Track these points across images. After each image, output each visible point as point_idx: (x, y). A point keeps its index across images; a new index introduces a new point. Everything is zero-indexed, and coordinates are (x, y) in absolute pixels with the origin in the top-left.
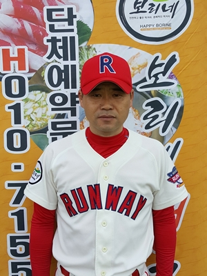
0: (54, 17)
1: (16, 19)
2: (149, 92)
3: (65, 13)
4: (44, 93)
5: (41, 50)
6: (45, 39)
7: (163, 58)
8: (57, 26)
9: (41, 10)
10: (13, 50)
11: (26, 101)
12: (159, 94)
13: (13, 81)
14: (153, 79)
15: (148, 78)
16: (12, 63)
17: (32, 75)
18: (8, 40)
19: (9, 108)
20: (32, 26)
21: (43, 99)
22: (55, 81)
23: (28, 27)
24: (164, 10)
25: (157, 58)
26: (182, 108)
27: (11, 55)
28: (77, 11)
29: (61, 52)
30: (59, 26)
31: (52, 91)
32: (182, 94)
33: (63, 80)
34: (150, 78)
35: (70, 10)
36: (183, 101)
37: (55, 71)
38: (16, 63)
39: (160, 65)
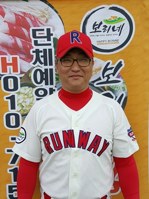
0: (37, 35)
1: (11, 36)
2: (103, 87)
3: (45, 32)
4: (31, 88)
5: (29, 58)
6: (31, 51)
7: (113, 64)
9: (28, 30)
10: (9, 58)
11: (19, 93)
12: (110, 89)
13: (9, 80)
14: (106, 78)
15: (102, 78)
16: (8, 67)
17: (22, 75)
18: (5, 51)
19: (7, 98)
20: (22, 42)
21: (30, 92)
22: (39, 80)
23: (19, 42)
24: (113, 30)
25: (109, 63)
26: (126, 98)
27: (8, 62)
28: (53, 31)
29: (42, 59)
30: (41, 41)
31: (36, 87)
32: (126, 89)
33: (44, 79)
34: (104, 77)
35: (48, 30)
36: (127, 93)
37: (38, 73)
38: (11, 67)
39: (111, 68)
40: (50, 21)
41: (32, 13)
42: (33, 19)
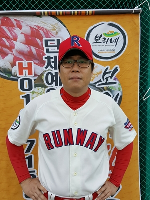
0: (49, 45)
1: (27, 46)
2: (103, 88)
3: (56, 42)
4: (44, 88)
5: (42, 63)
6: (44, 57)
7: (111, 69)
8: (51, 50)
9: (42, 40)
10: (25, 64)
11: (33, 93)
12: (108, 89)
13: (25, 81)
14: (106, 80)
15: (102, 80)
16: (24, 71)
17: (36, 78)
18: (22, 57)
19: (23, 97)
20: (36, 50)
21: (43, 92)
22: (50, 82)
23: (34, 50)
24: (111, 42)
25: (108, 69)
26: (121, 97)
27: (24, 67)
29: (53, 65)
31: (48, 87)
32: (121, 89)
33: (55, 81)
34: (104, 80)
35: (58, 41)
36: (122, 93)
37: (50, 76)
38: (27, 71)
39: (109, 73)
40: (60, 34)
41: (45, 27)
42: (45, 31)
